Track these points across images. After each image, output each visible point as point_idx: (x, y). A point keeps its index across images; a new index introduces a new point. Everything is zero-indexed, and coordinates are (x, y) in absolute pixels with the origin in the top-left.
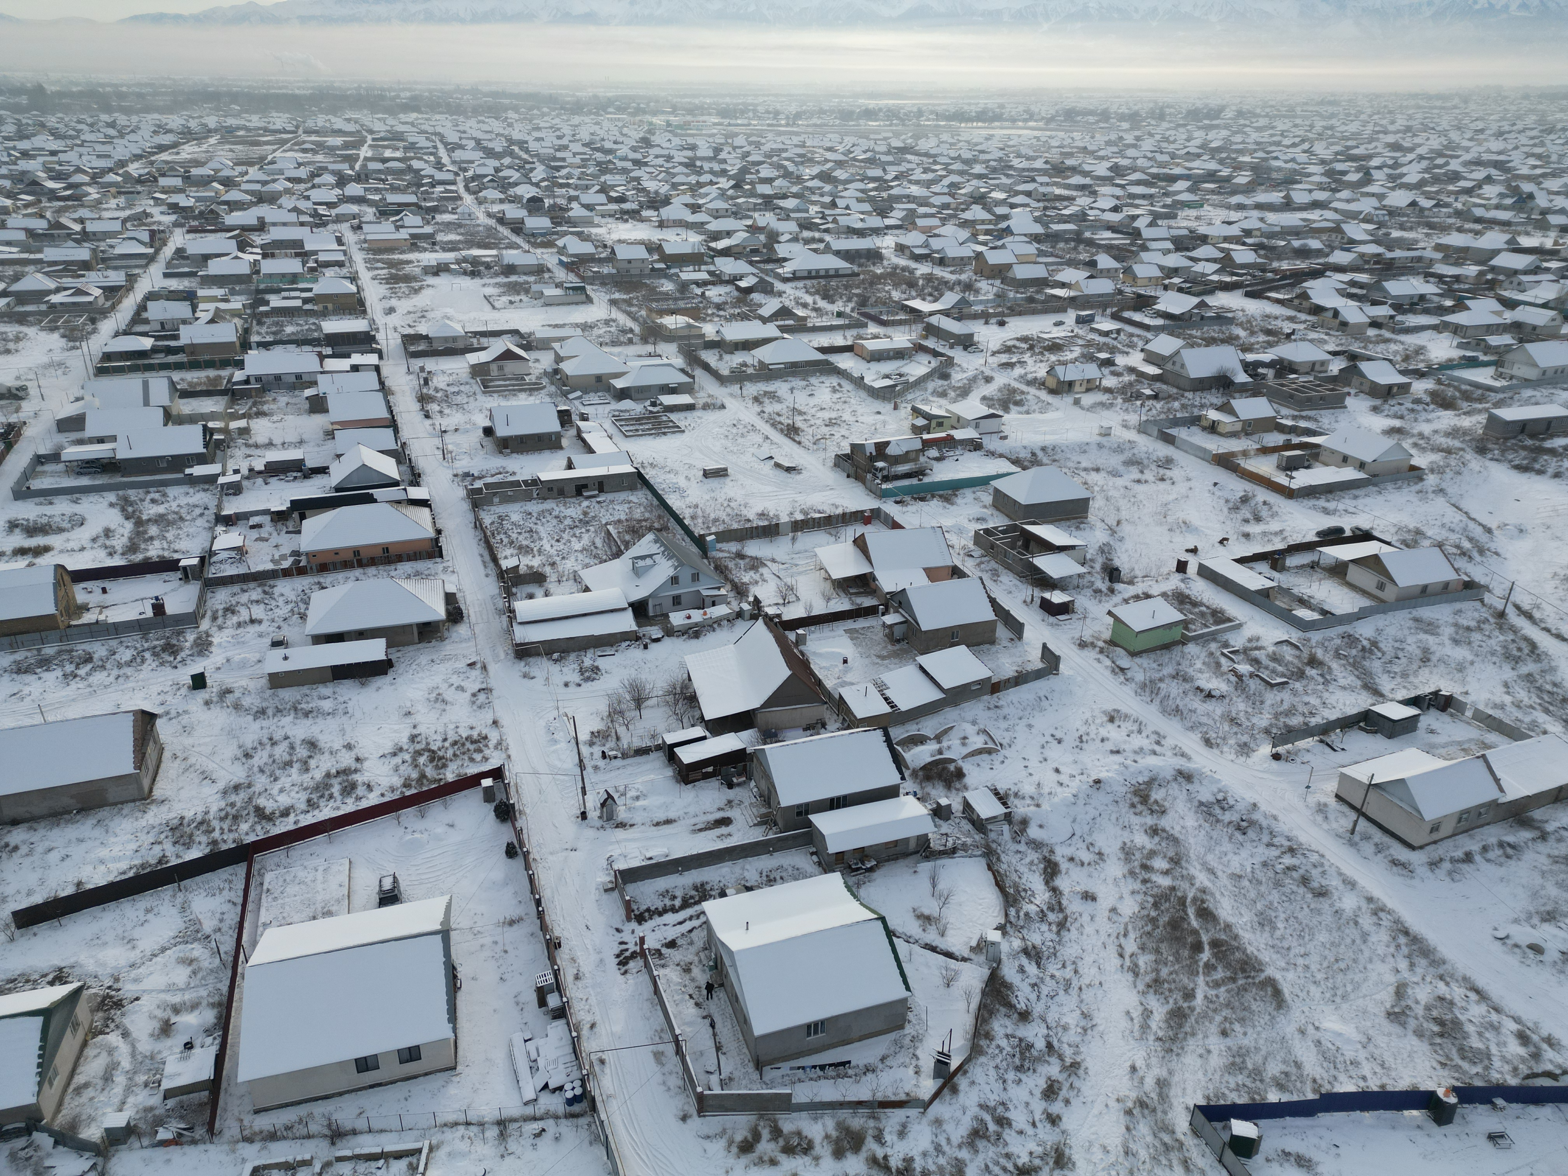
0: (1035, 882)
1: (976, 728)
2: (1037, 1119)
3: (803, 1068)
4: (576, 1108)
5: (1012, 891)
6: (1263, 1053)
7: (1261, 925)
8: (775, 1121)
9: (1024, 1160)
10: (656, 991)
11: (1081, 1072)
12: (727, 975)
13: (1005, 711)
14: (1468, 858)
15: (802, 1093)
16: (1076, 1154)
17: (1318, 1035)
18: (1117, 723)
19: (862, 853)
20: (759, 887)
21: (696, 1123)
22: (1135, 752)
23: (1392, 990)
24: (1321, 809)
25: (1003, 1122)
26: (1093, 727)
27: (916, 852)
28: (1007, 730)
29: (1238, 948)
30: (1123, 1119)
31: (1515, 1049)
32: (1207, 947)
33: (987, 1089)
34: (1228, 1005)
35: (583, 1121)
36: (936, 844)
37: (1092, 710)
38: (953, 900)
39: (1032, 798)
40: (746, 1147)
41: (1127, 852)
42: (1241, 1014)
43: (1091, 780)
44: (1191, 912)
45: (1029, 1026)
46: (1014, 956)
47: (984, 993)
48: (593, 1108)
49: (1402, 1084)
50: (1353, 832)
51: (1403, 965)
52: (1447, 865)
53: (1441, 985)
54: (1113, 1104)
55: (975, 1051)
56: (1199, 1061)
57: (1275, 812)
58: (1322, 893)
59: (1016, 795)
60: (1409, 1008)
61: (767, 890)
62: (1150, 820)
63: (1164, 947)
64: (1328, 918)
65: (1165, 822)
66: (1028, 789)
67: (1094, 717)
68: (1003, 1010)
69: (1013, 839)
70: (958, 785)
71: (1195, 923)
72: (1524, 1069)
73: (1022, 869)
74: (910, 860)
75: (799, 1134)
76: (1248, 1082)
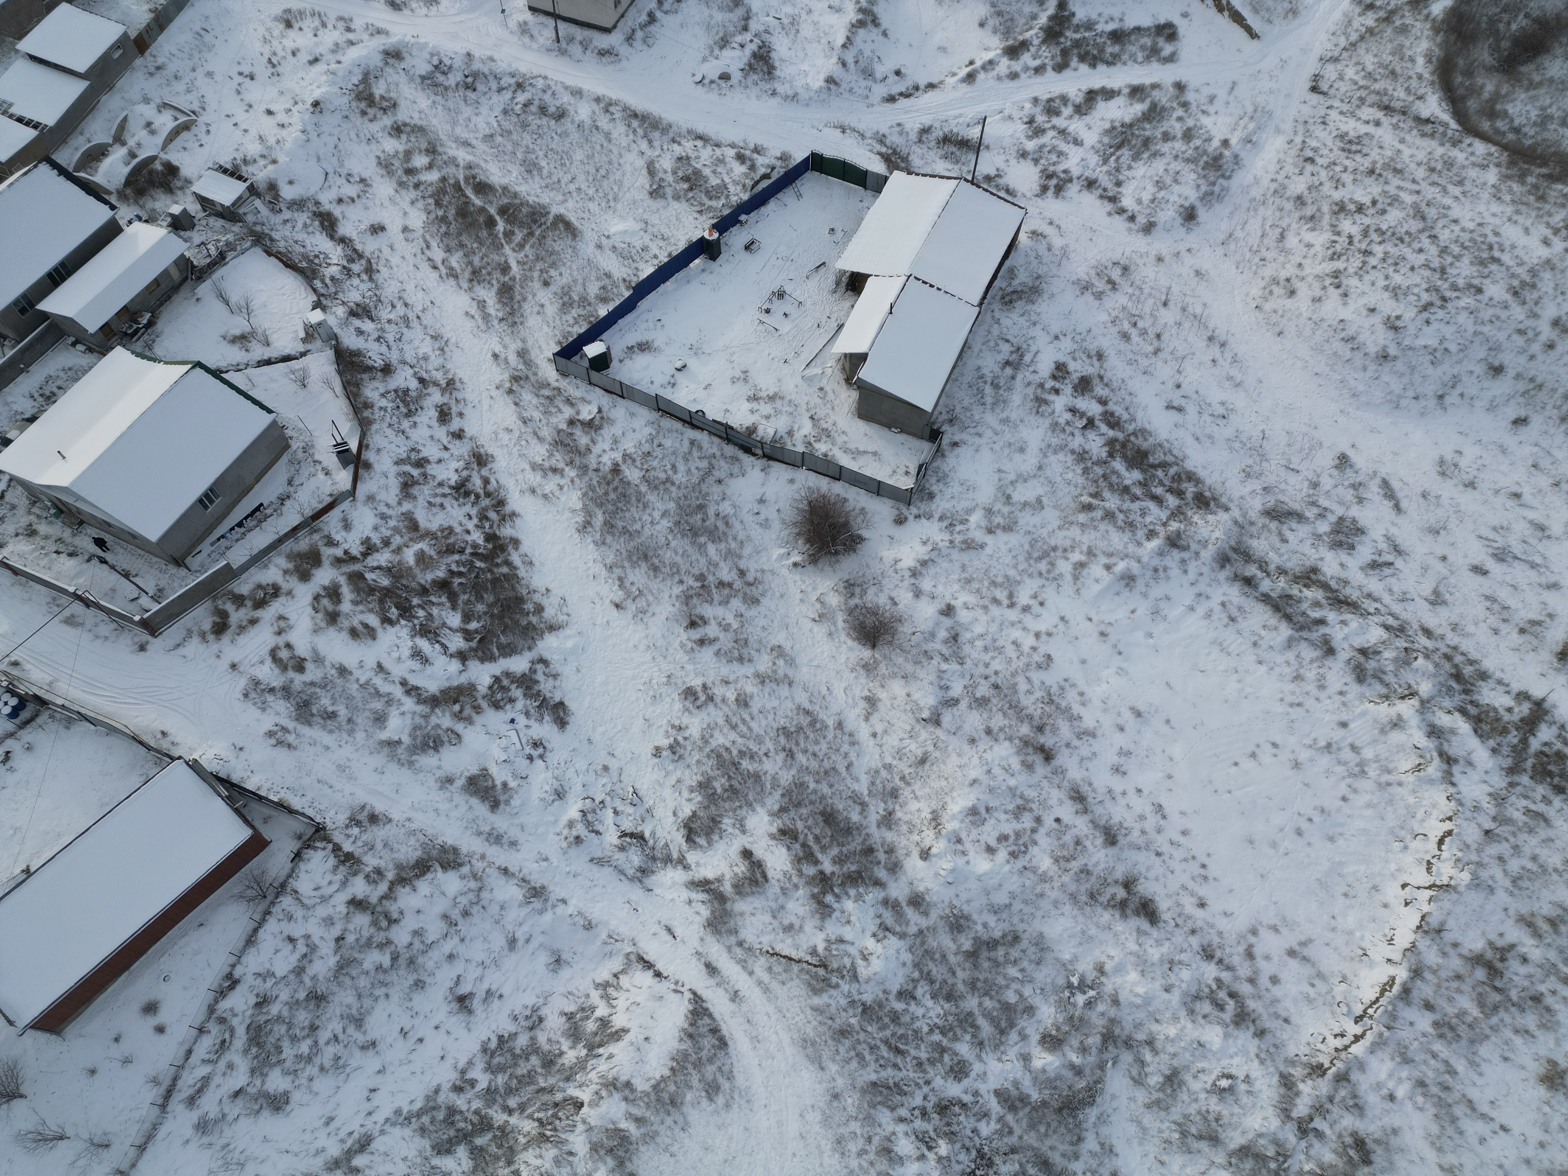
0: (320, 243)
1: (153, 105)
2: (445, 442)
3: (223, 537)
4: (25, 715)
5: (304, 264)
6: (580, 281)
7: (529, 172)
8: (231, 592)
9: (454, 478)
10: (15, 571)
11: (458, 385)
12: (79, 511)
13: (172, 68)
14: (652, 18)
15: (238, 556)
16: (490, 448)
17: (611, 242)
18: (296, 26)
19: (128, 313)
20: (42, 411)
21: (156, 644)
22: (333, 52)
23: (645, 172)
24: (524, 29)
25: (421, 463)
26: (275, 43)
27: (185, 279)
28: (189, 91)
29: (522, 204)
30: (509, 400)
31: (739, 169)
32: (498, 218)
33: (393, 446)
34: (538, 258)
35: (43, 718)
36: (199, 260)
37: (263, 23)
38: (255, 305)
39: (263, 156)
40: (220, 628)
41: (385, 165)
42: (550, 260)
43: (308, 105)
44: (469, 192)
45: (395, 376)
46: (345, 323)
47: (340, 373)
48: (42, 702)
49: (681, 246)
50: (558, 40)
51: (644, 145)
52: (639, 34)
53: (675, 147)
54: (495, 393)
55: (364, 425)
56: (539, 318)
57: (489, 53)
58: (561, 115)
59: (245, 162)
60: (662, 180)
61: (53, 410)
62: (387, 121)
63: (464, 238)
64: (575, 136)
65: (402, 115)
66: (253, 149)
67: (268, 30)
68: (366, 376)
69: (272, 210)
70: (179, 184)
71: (478, 202)
72: (749, 183)
73: (301, 236)
74: (184, 291)
75: (260, 587)
76: (582, 312)
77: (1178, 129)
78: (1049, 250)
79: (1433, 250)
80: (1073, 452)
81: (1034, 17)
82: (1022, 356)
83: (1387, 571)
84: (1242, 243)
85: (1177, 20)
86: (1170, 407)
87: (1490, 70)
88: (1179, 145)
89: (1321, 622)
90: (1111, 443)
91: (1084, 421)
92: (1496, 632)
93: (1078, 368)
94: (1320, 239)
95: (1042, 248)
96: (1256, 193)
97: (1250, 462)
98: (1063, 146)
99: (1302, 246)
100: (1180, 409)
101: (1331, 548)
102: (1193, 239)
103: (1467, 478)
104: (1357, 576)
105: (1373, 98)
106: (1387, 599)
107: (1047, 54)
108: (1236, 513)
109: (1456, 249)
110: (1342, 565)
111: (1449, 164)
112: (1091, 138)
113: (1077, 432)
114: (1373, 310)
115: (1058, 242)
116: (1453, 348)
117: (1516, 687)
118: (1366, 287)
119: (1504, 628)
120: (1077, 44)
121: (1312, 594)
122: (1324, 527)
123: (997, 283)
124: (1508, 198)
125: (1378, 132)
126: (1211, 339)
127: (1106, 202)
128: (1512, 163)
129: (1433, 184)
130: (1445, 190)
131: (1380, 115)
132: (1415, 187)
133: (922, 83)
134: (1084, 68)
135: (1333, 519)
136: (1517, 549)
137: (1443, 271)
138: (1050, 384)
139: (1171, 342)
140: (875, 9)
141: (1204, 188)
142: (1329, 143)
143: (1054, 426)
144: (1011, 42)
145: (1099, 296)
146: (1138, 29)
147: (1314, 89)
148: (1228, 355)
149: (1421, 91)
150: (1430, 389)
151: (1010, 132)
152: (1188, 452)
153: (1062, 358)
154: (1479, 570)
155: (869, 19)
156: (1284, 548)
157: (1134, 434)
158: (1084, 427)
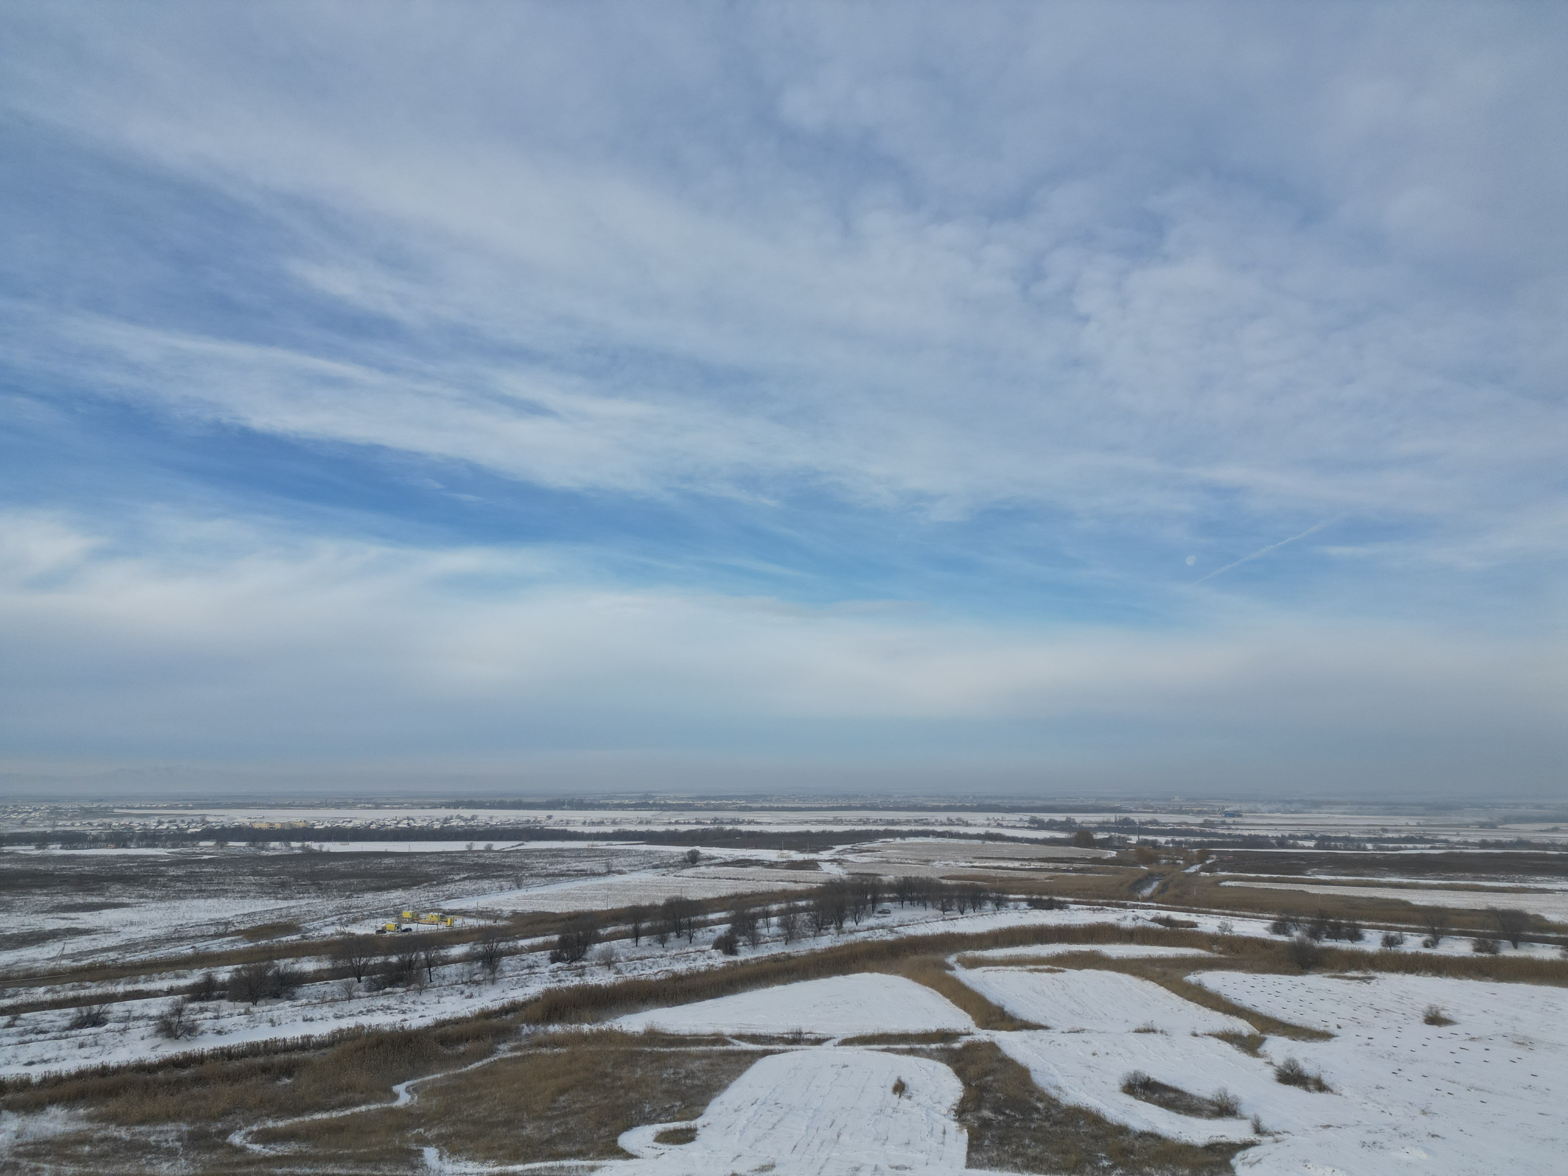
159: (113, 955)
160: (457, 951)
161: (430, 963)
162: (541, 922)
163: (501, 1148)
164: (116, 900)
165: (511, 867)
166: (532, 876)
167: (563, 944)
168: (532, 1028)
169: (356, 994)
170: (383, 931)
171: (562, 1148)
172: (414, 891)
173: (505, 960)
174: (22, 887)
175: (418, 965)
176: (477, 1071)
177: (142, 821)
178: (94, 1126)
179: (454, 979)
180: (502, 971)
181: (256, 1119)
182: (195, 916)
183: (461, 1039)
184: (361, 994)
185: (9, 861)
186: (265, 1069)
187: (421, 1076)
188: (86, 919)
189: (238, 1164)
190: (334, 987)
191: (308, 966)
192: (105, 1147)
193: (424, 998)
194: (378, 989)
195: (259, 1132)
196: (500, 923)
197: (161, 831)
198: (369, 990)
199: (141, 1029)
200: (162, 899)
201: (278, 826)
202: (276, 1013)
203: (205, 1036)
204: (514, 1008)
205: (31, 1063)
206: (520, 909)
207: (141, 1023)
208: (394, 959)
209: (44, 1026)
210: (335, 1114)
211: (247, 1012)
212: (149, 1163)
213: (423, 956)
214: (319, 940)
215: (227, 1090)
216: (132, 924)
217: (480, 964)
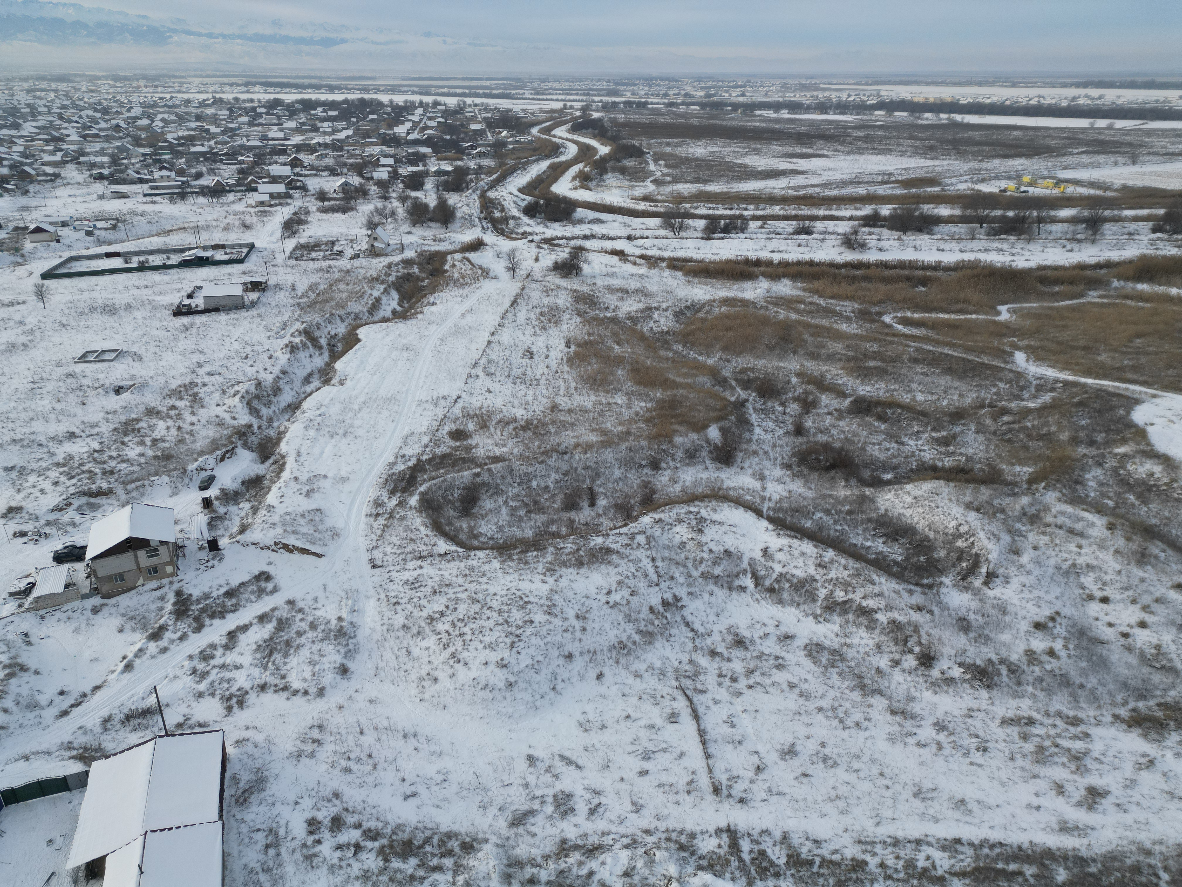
77: (304, 626)
78: (256, 746)
79: (495, 615)
80: (357, 878)
81: (161, 609)
82: (276, 833)
83: (601, 810)
84: (386, 669)
85: (266, 568)
86: (406, 798)
87: (459, 518)
88: (311, 635)
89: (591, 874)
90: (381, 851)
91: (352, 849)
92: (678, 803)
93: (324, 815)
94: (431, 641)
95: (249, 748)
96: (377, 636)
97: (480, 798)
98: (228, 675)
99: (423, 651)
100: (414, 795)
101: (562, 819)
102: (354, 683)
103: (599, 724)
104: (588, 827)
105: (409, 556)
106: (613, 828)
107: (183, 626)
108: (494, 839)
109: (506, 608)
110: (576, 825)
111: (472, 569)
112: (246, 659)
113: (351, 861)
114: (486, 663)
115: (259, 738)
116: (540, 658)
117: (712, 829)
118: (475, 653)
119: (679, 797)
120: (203, 610)
121: (575, 857)
122: (549, 809)
123: (226, 794)
124: (511, 571)
125: (424, 571)
126: (405, 736)
127: (281, 693)
128: (501, 554)
129: (471, 582)
130: (479, 582)
131: (419, 562)
132: (463, 588)
133: (88, 689)
134: (217, 622)
135: (550, 799)
136: (651, 747)
137: (507, 622)
138: (310, 840)
139: (380, 755)
140: (19, 660)
141: (342, 651)
142: (401, 589)
143: (332, 869)
144: (150, 631)
145: (312, 755)
146: (243, 584)
147: (374, 567)
148: (422, 739)
149: (433, 542)
150: (545, 687)
151: (181, 686)
152: (438, 820)
153: (308, 815)
154: (643, 773)
155: (16, 669)
156: (537, 840)
157: (394, 833)
158: (355, 854)
159: (817, 190)
160: (1066, 213)
161: (1040, 220)
162: (1150, 196)
163: (1077, 364)
164: (820, 152)
165: (1130, 144)
166: (1149, 154)
167: (1168, 218)
168: (1122, 283)
169: (977, 236)
170: (1005, 191)
171: (1130, 376)
172: (1036, 159)
173: (1107, 226)
174: (766, 139)
175: (1030, 220)
176: (1067, 307)
177: (838, 94)
178: (807, 294)
179: (1059, 235)
180: (1103, 234)
181: (900, 309)
182: (869, 167)
183: (1057, 281)
184: (982, 237)
185: (759, 121)
186: (908, 279)
187: (1020, 302)
188: (802, 164)
189: (887, 334)
190: (961, 229)
191: (944, 211)
192: (812, 307)
193: (1031, 246)
194: (995, 235)
195: (901, 318)
196: (1109, 194)
197: (849, 102)
198: (988, 234)
199: (833, 241)
200: (848, 153)
201: (931, 100)
202: (918, 243)
203: (871, 251)
204: (1108, 265)
205: (773, 252)
206: (1130, 183)
207: (833, 236)
208: (1011, 214)
209: (780, 230)
210: (953, 316)
211: (899, 239)
212: (836, 322)
213: (1035, 213)
214: (954, 193)
215: (883, 289)
216: (829, 169)
217: (1084, 226)
